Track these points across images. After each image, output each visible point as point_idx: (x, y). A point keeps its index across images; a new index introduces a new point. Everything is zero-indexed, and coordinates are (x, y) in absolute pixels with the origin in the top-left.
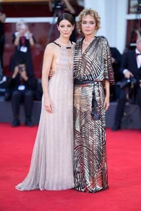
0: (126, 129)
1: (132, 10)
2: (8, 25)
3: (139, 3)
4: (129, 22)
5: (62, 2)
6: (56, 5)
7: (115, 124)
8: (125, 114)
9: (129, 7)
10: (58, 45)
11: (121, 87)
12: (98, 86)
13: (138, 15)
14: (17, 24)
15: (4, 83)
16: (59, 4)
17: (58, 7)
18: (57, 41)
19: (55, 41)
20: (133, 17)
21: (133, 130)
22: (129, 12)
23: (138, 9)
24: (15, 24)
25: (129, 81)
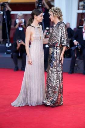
0: (76, 73)
1: (80, 8)
2: (13, 15)
3: (84, 4)
4: (79, 14)
5: (43, 3)
6: (39, 4)
7: (70, 70)
8: (76, 65)
9: (79, 6)
10: (33, 27)
11: (73, 50)
12: (56, 49)
13: (84, 11)
14: (18, 15)
15: (10, 47)
16: (41, 4)
17: (40, 5)
18: (32, 25)
19: (31, 25)
20: (81, 11)
21: (80, 73)
22: (79, 9)
23: (84, 7)
24: (17, 14)
25: (77, 46)
